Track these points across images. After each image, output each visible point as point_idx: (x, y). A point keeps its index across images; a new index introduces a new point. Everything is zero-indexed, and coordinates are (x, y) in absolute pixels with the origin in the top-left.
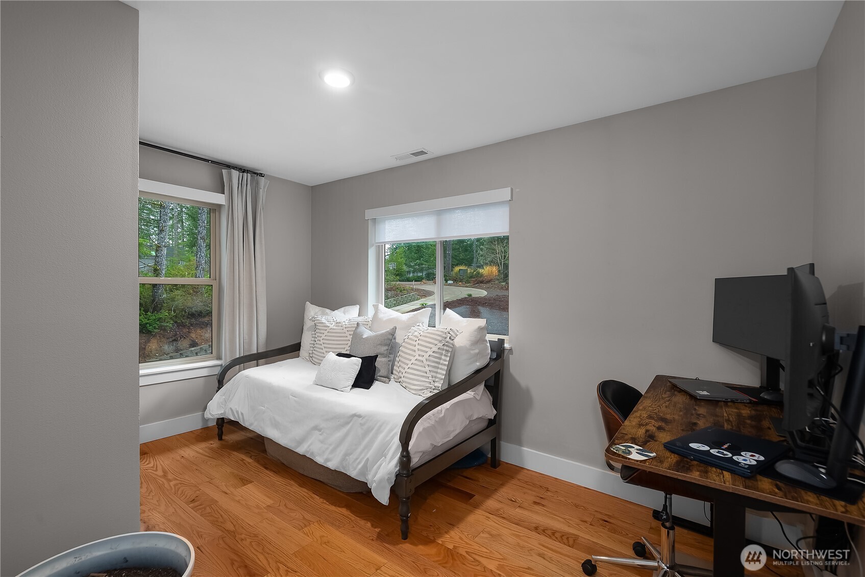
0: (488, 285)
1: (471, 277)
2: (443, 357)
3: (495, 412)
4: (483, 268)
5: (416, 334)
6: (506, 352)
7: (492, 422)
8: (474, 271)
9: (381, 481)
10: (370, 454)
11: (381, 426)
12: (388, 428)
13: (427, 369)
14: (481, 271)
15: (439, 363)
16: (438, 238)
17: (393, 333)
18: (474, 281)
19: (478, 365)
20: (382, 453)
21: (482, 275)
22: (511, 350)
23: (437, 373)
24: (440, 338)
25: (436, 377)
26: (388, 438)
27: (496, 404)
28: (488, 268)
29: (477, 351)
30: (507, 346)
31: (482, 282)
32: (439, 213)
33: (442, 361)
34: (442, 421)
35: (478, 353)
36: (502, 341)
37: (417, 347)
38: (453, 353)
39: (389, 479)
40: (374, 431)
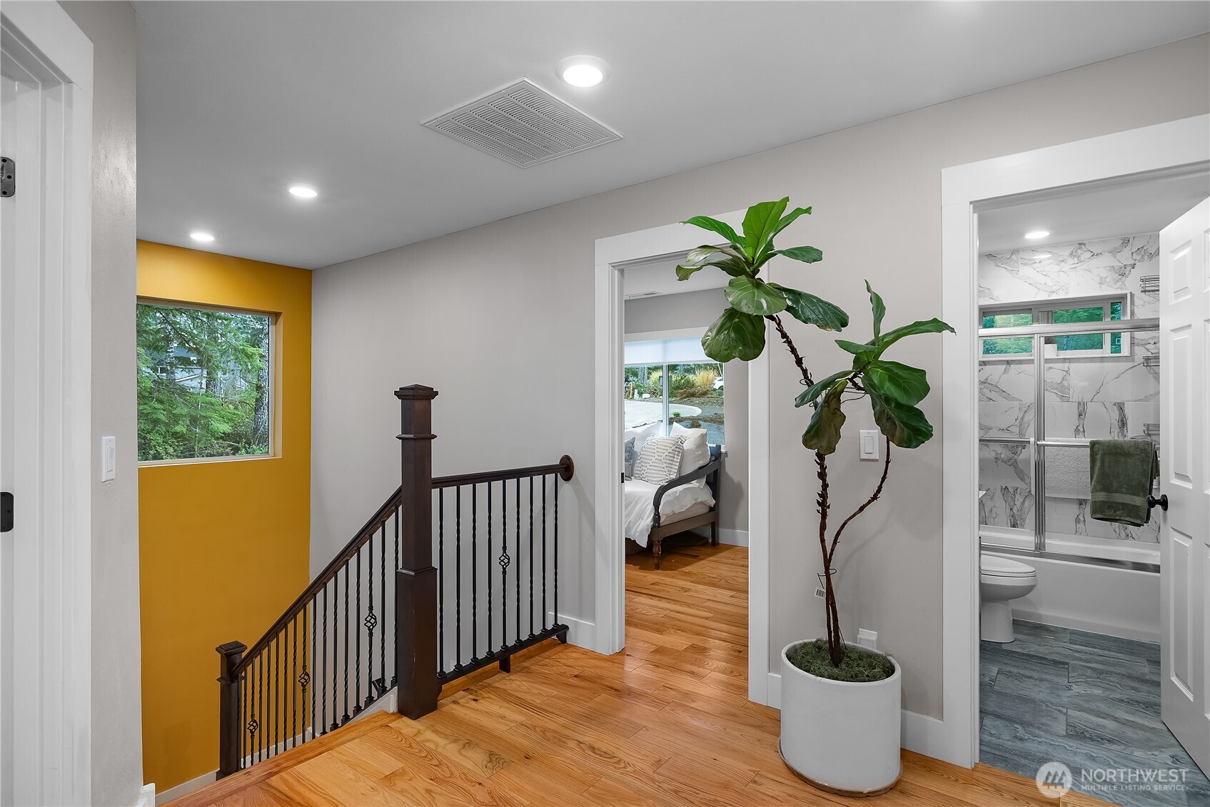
0: (702, 400)
1: (678, 388)
2: (676, 457)
3: (714, 502)
4: (694, 373)
5: (654, 441)
6: (723, 455)
7: (712, 509)
8: (682, 379)
9: (642, 531)
10: (632, 518)
11: (637, 500)
12: (643, 501)
13: (665, 465)
14: (691, 377)
15: (673, 461)
16: (664, 363)
17: (632, 443)
18: (682, 394)
19: (701, 463)
20: (640, 517)
21: (693, 385)
22: (726, 453)
23: (671, 468)
24: (673, 443)
25: (671, 471)
26: (644, 507)
27: (715, 495)
28: (702, 373)
29: (700, 452)
30: (723, 450)
31: (693, 395)
32: (665, 342)
33: (675, 459)
34: (677, 498)
35: (701, 455)
36: (719, 447)
37: (656, 450)
38: (683, 453)
39: (647, 530)
40: (633, 504)
